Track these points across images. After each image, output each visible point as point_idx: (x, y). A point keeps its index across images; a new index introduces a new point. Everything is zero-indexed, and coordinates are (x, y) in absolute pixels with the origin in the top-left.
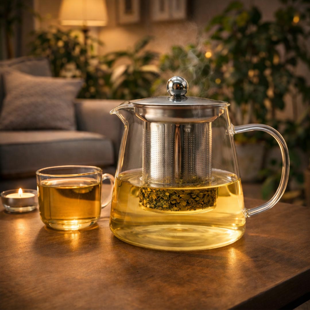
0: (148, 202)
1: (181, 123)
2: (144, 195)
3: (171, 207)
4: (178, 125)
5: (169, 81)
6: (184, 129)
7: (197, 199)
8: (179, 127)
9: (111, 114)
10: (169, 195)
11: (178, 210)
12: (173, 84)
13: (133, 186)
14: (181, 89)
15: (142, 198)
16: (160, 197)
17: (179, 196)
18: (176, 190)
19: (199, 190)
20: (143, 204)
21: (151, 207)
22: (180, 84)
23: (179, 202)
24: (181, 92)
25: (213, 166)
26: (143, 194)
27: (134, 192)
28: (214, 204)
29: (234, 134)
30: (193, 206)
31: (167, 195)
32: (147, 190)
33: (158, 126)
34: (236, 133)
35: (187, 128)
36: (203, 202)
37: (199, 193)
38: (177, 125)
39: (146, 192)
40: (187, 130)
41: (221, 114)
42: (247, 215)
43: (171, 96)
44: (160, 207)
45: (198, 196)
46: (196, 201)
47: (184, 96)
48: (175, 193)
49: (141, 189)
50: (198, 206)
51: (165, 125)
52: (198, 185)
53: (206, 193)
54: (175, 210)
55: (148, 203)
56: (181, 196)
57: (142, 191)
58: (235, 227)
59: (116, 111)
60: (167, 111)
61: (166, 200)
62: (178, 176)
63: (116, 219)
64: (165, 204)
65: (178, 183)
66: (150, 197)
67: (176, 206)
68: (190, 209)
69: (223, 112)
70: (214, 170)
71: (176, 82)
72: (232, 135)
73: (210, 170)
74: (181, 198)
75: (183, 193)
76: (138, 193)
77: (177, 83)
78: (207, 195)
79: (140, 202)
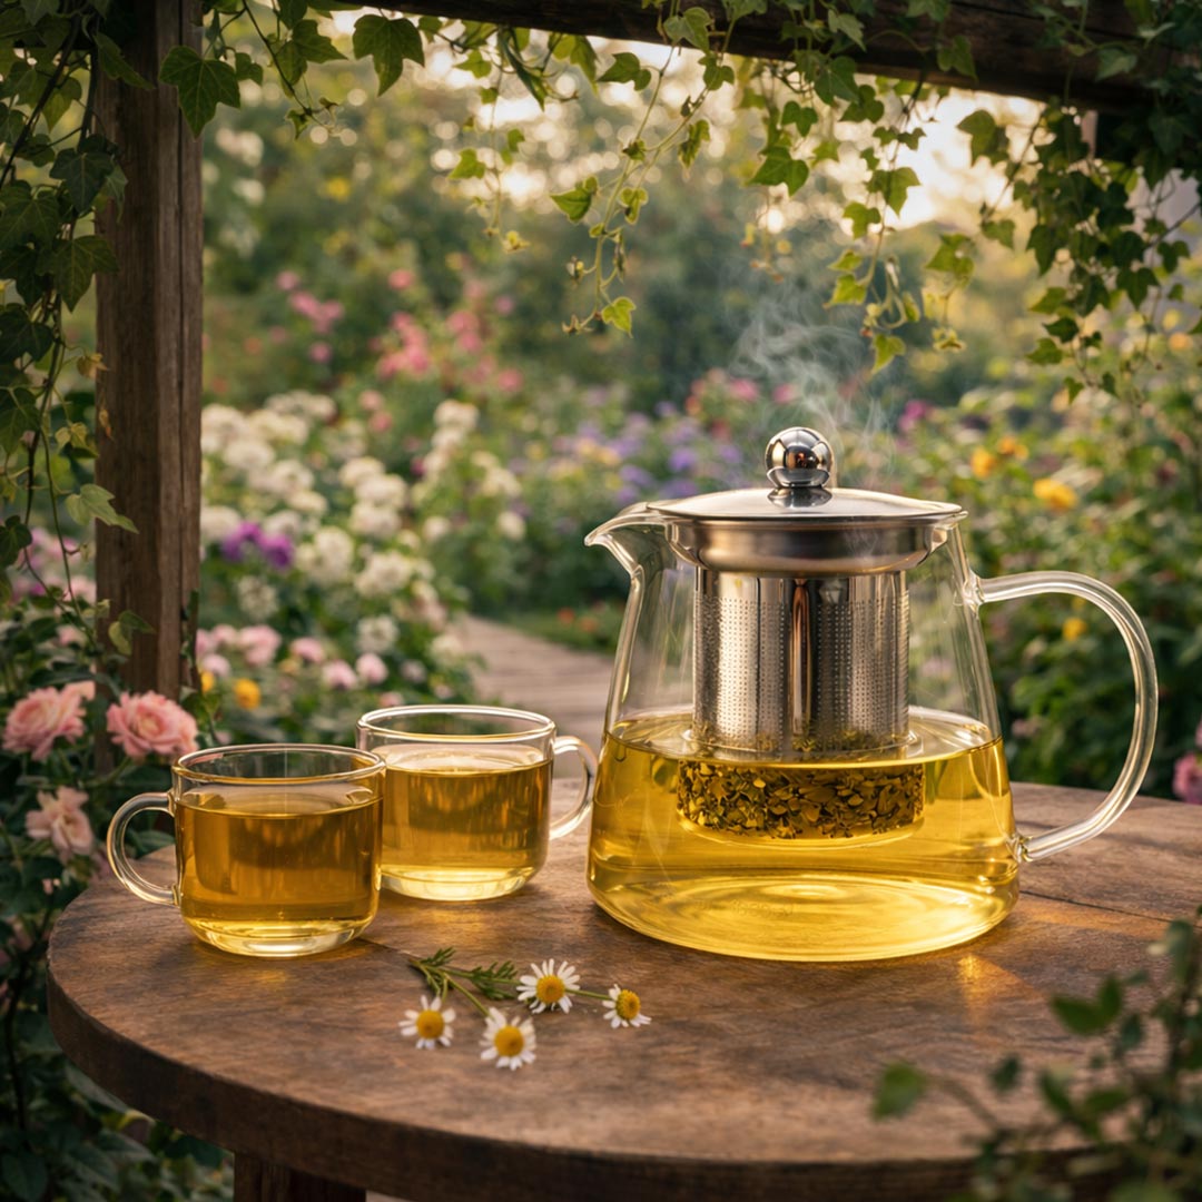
0: (702, 810)
1: (808, 575)
2: (691, 785)
3: (771, 823)
4: (803, 582)
5: (772, 441)
6: (821, 592)
7: (856, 801)
8: (805, 587)
9: (590, 544)
10: (765, 788)
11: (794, 837)
12: (786, 453)
13: (658, 756)
14: (812, 465)
15: (684, 796)
16: (738, 795)
17: (796, 791)
18: (788, 771)
19: (861, 771)
20: (687, 815)
21: (708, 825)
22: (808, 453)
23: (798, 812)
24: (808, 476)
25: (912, 701)
26: (688, 783)
27: (661, 777)
28: (916, 818)
29: (980, 603)
30: (841, 824)
31: (759, 789)
32: (700, 769)
33: (739, 585)
34: (986, 601)
35: (829, 590)
36: (876, 809)
37: (860, 783)
38: (797, 581)
39: (694, 778)
40: (830, 596)
41: (939, 544)
42: (1021, 855)
43: (781, 487)
44: (736, 824)
45: (858, 792)
46: (852, 808)
47: (819, 487)
48: (784, 780)
49: (682, 769)
50: (859, 824)
51: (762, 580)
52: (860, 755)
53: (885, 782)
54: (783, 834)
55: (701, 813)
56: (801, 791)
57: (684, 774)
58: (986, 886)
59: (605, 535)
60: (767, 538)
61: (755, 803)
62: (803, 728)
63: (610, 859)
64: (752, 816)
65: (800, 750)
66: (708, 792)
67: (786, 824)
68: (834, 833)
69: (944, 537)
70: (913, 710)
71: (794, 444)
72: (973, 609)
73: (901, 711)
74: (801, 796)
75: (810, 783)
76: (675, 781)
77: (798, 450)
78: (890, 787)
79: (680, 806)
